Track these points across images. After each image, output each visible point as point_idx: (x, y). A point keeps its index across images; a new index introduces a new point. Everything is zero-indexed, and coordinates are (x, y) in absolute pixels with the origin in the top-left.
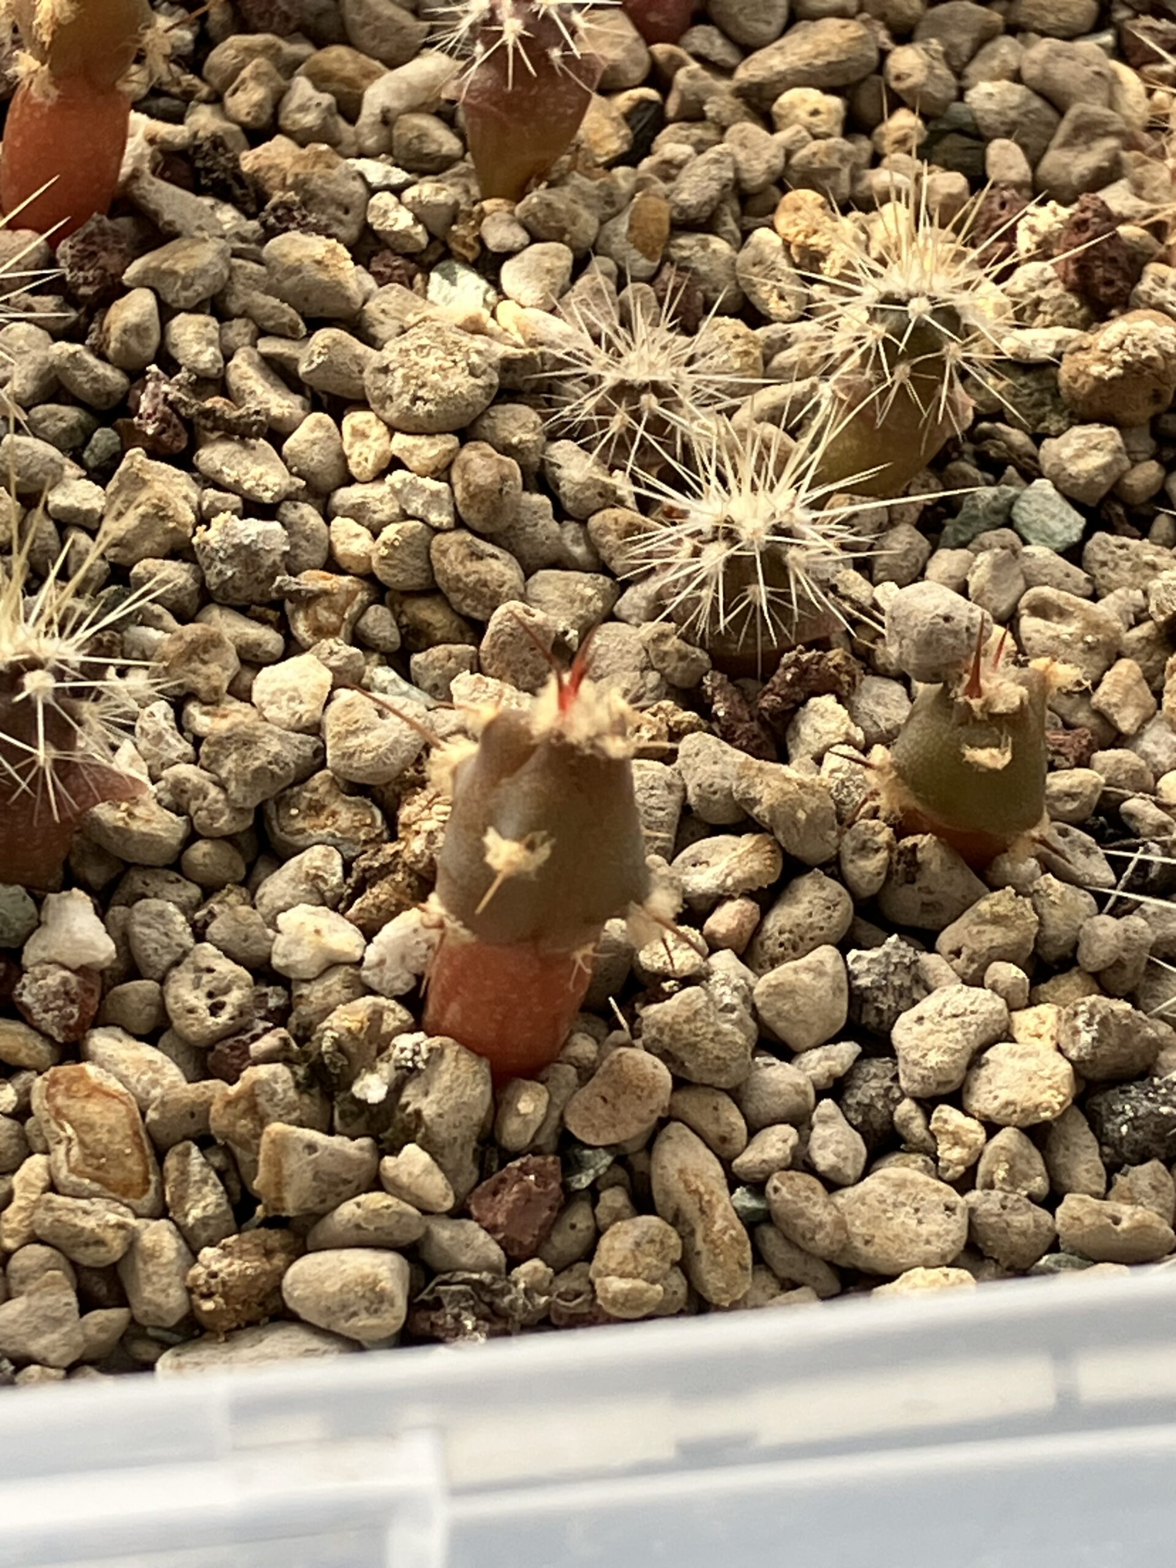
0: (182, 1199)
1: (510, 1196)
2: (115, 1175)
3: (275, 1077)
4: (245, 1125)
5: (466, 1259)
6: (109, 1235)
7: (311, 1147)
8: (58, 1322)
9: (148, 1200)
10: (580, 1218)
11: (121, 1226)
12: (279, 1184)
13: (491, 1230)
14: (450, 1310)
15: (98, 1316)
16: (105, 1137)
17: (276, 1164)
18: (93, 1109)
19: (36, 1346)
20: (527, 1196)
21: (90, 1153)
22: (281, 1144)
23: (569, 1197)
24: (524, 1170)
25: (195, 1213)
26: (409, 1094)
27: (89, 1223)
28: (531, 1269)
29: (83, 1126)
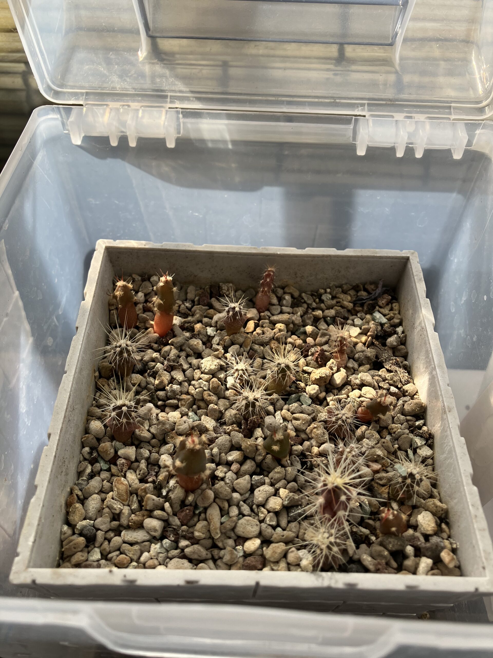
0: (131, 505)
1: (183, 514)
2: (122, 498)
3: (150, 486)
4: (143, 494)
5: (174, 523)
6: (117, 509)
7: (153, 500)
8: (105, 523)
9: (126, 503)
10: (196, 519)
11: (120, 508)
12: (146, 505)
13: (179, 519)
14: (169, 533)
15: (115, 523)
16: (121, 491)
17: (147, 502)
18: (120, 486)
19: (101, 527)
20: (186, 514)
21: (118, 494)
22: (148, 499)
23: (194, 514)
24: (187, 509)
25: (133, 508)
26: (170, 493)
27: (115, 506)
28: (184, 528)
29: (118, 489)
